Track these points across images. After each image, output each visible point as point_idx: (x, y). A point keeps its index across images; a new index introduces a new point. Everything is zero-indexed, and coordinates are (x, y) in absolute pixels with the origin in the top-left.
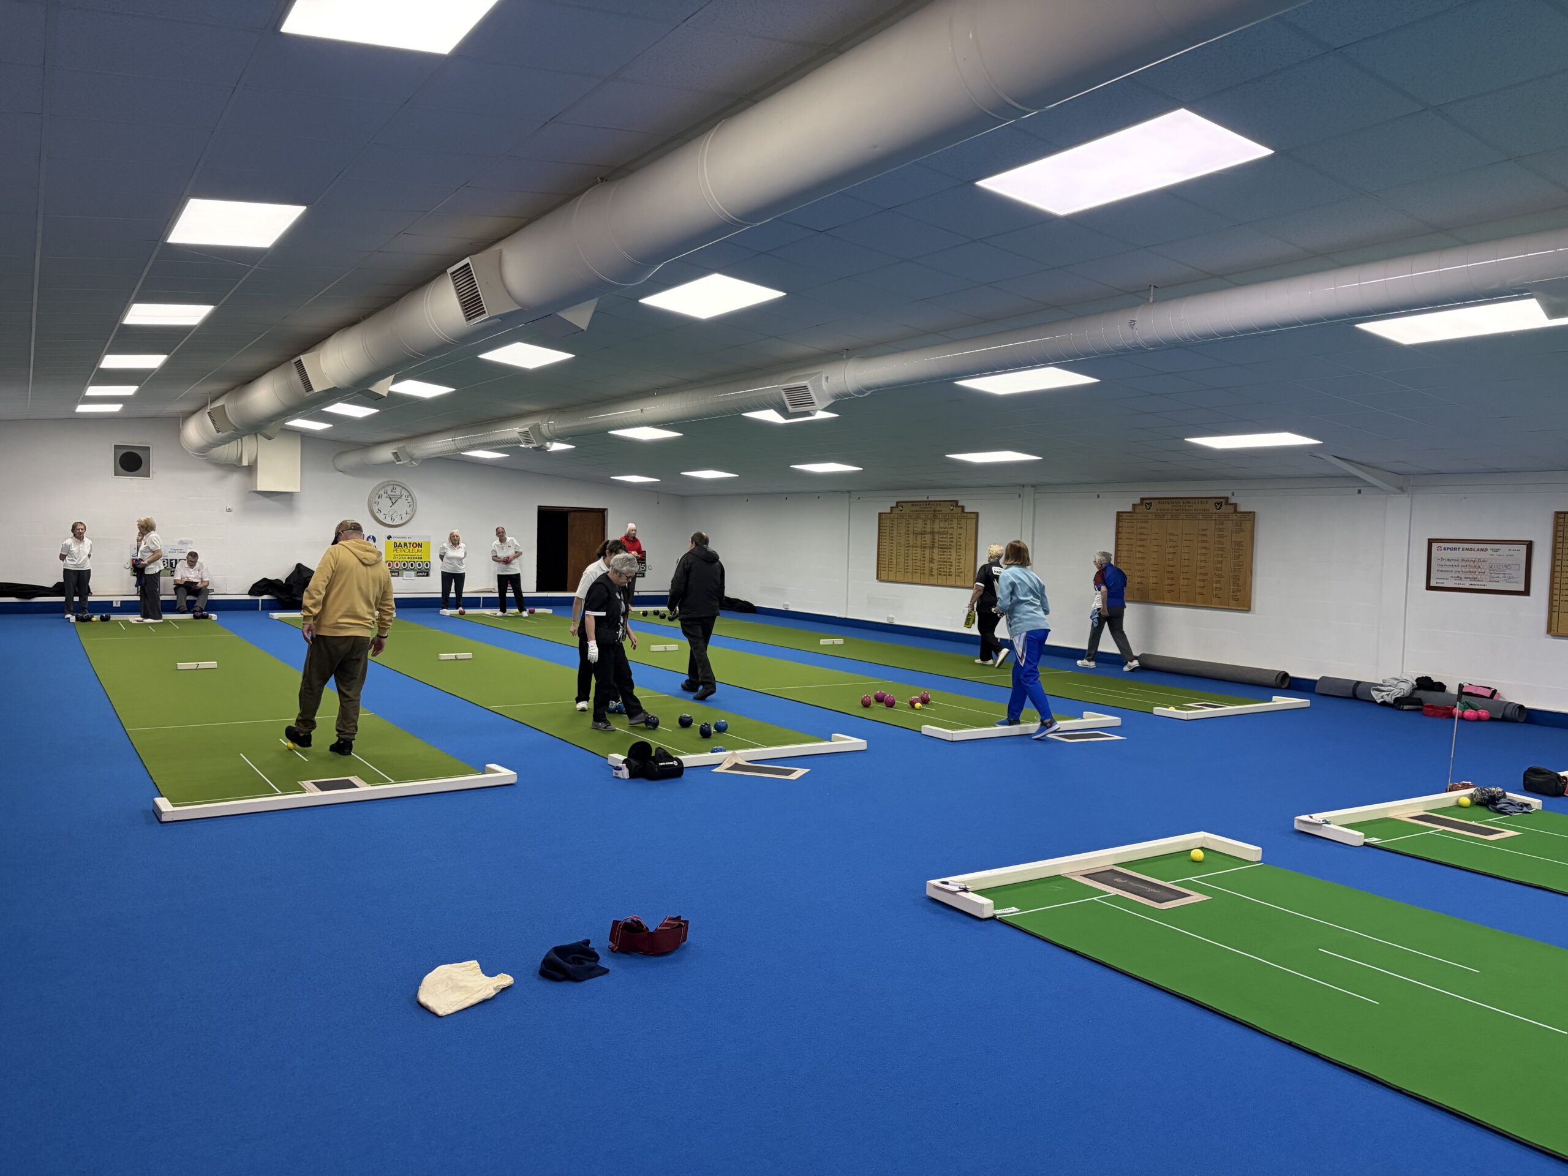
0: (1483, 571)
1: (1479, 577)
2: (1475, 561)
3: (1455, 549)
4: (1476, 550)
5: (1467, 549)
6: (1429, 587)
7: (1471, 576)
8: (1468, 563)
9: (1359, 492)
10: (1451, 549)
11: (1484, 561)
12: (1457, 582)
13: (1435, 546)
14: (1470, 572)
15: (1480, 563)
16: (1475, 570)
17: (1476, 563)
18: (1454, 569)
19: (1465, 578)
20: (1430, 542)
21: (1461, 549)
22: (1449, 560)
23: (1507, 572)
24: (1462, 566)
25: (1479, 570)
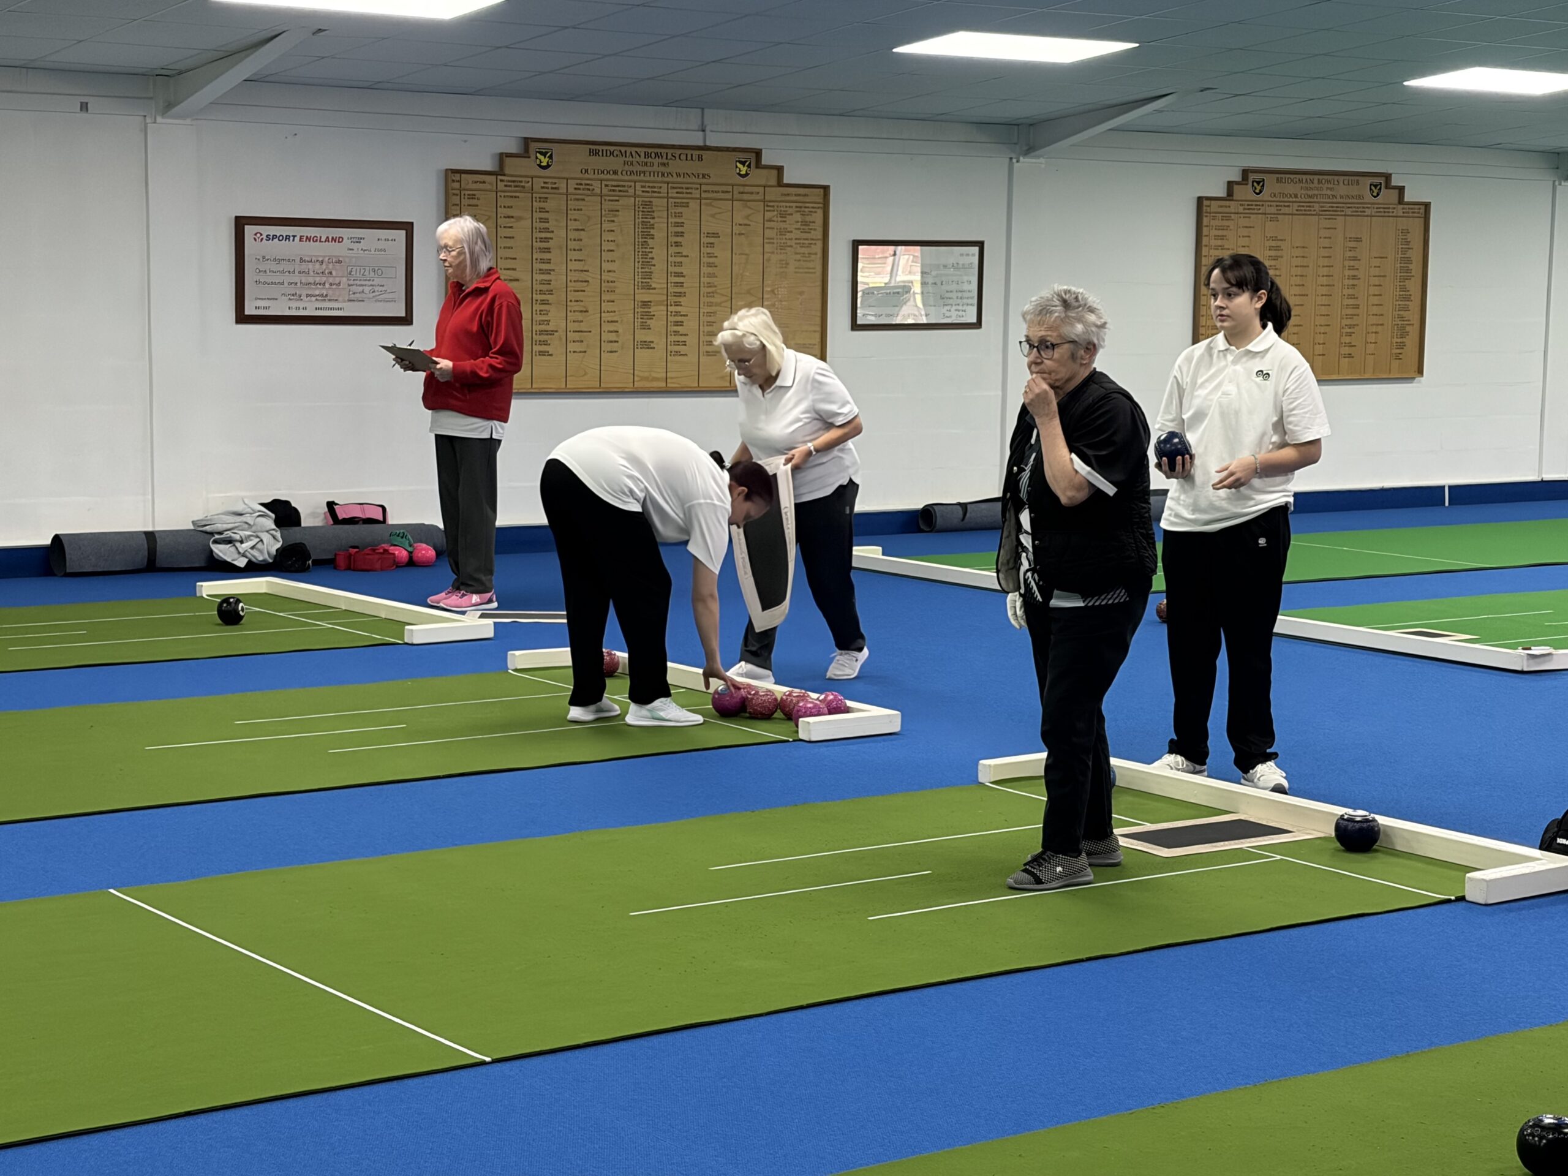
0: (337, 280)
1: (330, 292)
2: (322, 262)
3: (287, 238)
4: (323, 239)
5: (308, 239)
6: (242, 318)
7: (317, 292)
8: (310, 266)
9: (84, 107)
10: (281, 238)
11: (339, 262)
12: (294, 304)
13: (249, 230)
14: (315, 284)
15: (331, 266)
16: (324, 279)
17: (324, 266)
18: (287, 278)
19: (307, 296)
20: (241, 223)
21: (297, 239)
22: (278, 261)
23: (377, 281)
24: (300, 272)
25: (331, 280)
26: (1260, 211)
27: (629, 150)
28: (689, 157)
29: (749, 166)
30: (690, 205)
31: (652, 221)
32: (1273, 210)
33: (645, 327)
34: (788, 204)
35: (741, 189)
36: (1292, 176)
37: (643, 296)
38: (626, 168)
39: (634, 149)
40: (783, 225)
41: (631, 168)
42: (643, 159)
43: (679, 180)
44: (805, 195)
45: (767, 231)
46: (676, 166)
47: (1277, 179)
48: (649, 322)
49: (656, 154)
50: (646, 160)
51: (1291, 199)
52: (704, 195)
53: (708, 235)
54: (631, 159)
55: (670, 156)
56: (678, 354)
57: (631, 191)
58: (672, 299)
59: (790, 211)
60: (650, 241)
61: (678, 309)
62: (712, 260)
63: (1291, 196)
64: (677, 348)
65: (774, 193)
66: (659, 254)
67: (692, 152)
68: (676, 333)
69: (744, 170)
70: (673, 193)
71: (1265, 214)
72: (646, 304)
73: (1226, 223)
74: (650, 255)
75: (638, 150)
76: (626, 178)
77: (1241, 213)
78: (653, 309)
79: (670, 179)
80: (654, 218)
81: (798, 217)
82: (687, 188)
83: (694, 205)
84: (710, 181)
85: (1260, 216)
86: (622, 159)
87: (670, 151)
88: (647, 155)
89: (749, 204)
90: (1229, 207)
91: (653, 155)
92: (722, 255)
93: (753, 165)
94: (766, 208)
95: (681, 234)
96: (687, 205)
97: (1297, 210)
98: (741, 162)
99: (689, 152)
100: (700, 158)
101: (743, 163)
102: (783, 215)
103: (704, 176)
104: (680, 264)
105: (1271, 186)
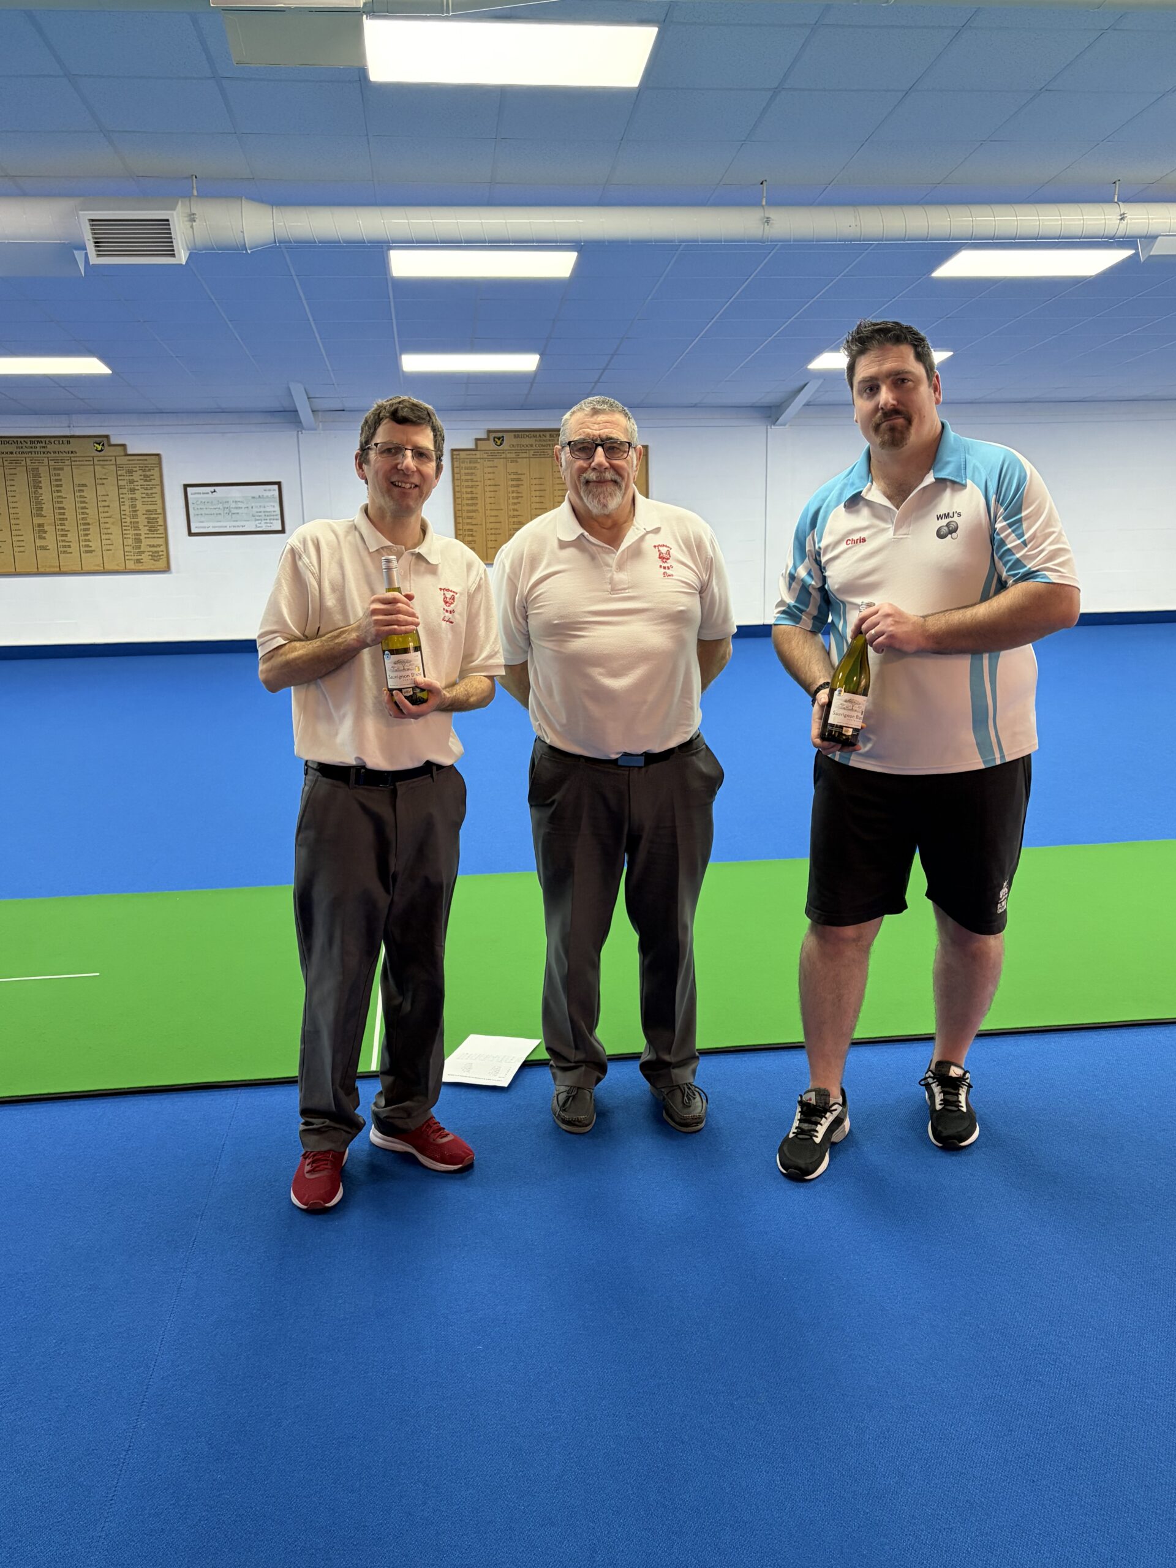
26: (502, 457)
27: (19, 440)
28: (61, 442)
29: (103, 445)
30: (65, 469)
31: (40, 479)
32: (513, 455)
33: (40, 537)
34: (133, 466)
35: (98, 459)
36: (527, 434)
37: (37, 521)
38: (18, 450)
39: (22, 440)
40: (131, 478)
41: (22, 450)
42: (29, 444)
43: (55, 455)
44: (146, 460)
45: (119, 482)
46: (50, 447)
47: (515, 435)
48: (44, 535)
49: (38, 442)
50: (31, 445)
51: (527, 448)
52: (73, 463)
53: (79, 485)
54: (21, 445)
55: (47, 442)
56: (65, 552)
57: (23, 463)
58: (58, 522)
59: (135, 469)
60: (39, 490)
61: (63, 527)
62: (82, 499)
63: (527, 446)
64: (65, 549)
65: (122, 460)
66: (46, 495)
67: (62, 439)
68: (63, 541)
69: (99, 448)
70: (52, 463)
71: (506, 458)
72: (40, 525)
73: (472, 465)
74: (40, 498)
75: (26, 440)
76: (19, 455)
77: (485, 458)
78: (46, 528)
79: (49, 455)
80: (40, 477)
81: (140, 472)
82: (61, 460)
83: (67, 469)
84: (77, 455)
85: (502, 460)
86: (14, 446)
87: (47, 440)
88: (31, 442)
89: (105, 467)
90: (476, 454)
91: (36, 443)
92: (89, 494)
93: (106, 445)
94: (118, 469)
95: (61, 486)
96: (62, 469)
97: (533, 455)
98: (97, 443)
99: (61, 440)
100: (68, 442)
101: (99, 444)
102: (130, 472)
103: (72, 452)
104: (61, 502)
105: (509, 440)
